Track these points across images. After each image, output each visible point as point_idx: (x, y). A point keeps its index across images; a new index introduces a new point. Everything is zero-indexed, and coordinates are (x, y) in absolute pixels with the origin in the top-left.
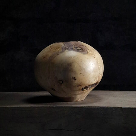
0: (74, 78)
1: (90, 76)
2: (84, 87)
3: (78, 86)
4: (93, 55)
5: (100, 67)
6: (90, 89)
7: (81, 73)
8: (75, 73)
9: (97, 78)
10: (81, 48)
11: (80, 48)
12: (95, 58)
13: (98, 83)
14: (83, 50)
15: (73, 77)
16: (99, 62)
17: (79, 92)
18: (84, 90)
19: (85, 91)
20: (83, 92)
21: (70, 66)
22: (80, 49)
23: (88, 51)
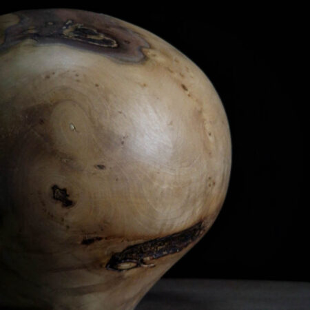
0: (64, 191)
1: (156, 184)
2: (120, 250)
3: (87, 242)
4: (176, 75)
5: (211, 139)
6: (156, 262)
7: (101, 167)
8: (67, 162)
9: (195, 201)
10: (107, 35)
11: (102, 36)
12: (184, 88)
13: (202, 234)
14: (117, 43)
15: (55, 188)
16: (206, 116)
17: (97, 278)
18: (125, 266)
19: (127, 274)
20: (121, 278)
21: (42, 122)
22: (104, 41)
23: (150, 53)
